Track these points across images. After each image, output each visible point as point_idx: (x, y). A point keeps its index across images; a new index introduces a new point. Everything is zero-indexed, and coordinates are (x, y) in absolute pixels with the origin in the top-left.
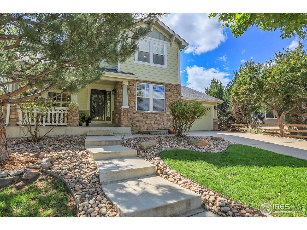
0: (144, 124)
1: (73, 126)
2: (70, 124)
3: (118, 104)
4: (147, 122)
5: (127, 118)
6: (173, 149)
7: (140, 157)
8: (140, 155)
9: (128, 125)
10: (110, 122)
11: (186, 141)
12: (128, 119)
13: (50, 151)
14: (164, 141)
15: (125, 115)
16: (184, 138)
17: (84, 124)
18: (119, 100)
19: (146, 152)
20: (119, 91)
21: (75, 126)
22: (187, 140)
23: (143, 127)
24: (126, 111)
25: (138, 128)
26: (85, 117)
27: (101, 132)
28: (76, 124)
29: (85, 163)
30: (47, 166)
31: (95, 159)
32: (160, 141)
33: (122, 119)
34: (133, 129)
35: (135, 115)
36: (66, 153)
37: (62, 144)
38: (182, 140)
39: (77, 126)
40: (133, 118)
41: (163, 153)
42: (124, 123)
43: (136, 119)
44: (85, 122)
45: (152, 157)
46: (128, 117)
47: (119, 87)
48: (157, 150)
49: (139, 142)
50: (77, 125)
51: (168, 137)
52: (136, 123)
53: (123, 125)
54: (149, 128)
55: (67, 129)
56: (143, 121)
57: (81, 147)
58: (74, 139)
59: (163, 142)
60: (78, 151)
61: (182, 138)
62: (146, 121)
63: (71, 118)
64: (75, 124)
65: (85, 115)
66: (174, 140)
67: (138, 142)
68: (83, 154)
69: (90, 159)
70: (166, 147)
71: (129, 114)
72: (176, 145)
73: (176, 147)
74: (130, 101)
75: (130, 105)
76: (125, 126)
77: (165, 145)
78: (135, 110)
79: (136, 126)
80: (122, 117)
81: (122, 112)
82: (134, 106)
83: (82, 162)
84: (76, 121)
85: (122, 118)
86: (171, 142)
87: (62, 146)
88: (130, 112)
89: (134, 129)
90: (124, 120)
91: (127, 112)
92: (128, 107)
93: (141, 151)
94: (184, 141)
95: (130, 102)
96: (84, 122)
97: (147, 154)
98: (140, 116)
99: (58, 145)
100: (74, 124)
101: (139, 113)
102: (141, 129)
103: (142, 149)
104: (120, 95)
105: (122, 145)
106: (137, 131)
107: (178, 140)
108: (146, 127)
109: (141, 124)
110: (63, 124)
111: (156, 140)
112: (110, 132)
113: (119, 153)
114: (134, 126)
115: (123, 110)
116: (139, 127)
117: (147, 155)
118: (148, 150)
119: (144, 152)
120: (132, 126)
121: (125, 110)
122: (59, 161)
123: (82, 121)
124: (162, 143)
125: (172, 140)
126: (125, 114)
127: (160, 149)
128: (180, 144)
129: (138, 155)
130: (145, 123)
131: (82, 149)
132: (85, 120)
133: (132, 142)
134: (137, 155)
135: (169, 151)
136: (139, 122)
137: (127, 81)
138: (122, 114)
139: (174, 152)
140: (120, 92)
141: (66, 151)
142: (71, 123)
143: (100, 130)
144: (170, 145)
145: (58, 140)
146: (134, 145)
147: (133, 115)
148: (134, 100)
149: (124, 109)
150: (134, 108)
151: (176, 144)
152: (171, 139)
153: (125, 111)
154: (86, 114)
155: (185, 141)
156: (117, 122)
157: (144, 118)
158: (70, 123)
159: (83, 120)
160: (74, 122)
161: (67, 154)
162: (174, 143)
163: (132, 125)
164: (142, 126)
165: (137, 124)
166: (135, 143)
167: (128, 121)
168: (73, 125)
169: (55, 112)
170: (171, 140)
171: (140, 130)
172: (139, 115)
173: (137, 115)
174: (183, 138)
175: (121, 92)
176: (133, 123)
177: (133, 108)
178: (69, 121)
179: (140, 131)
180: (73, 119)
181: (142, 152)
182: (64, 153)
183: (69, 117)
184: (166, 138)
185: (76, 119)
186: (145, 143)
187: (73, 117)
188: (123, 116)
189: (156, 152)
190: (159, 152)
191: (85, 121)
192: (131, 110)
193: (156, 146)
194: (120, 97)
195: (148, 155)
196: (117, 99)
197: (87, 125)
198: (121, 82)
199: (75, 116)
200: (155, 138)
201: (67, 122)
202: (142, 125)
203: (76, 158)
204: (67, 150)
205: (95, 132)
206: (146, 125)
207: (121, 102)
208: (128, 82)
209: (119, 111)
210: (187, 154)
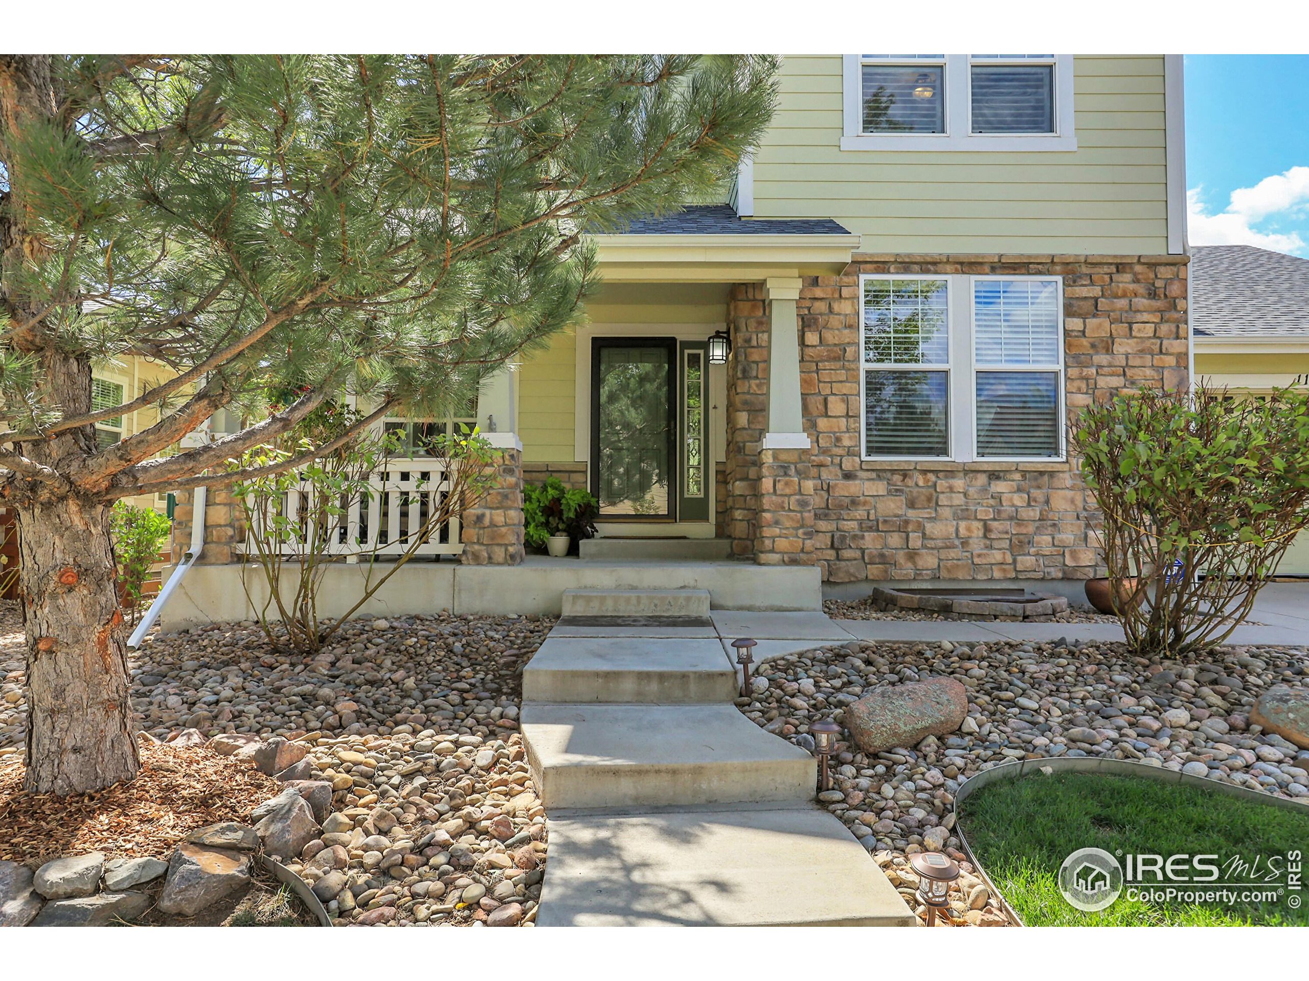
0: (915, 540)
1: (491, 561)
2: (473, 554)
3: (742, 418)
4: (935, 529)
5: (801, 512)
6: (1091, 763)
7: (834, 812)
8: (838, 796)
9: (802, 551)
10: (704, 530)
11: (1216, 700)
12: (806, 515)
13: (341, 726)
14: (1035, 683)
15: (787, 491)
16: (1201, 670)
17: (559, 543)
18: (748, 397)
19: (881, 769)
20: (748, 341)
21: (499, 564)
22: (1224, 689)
23: (910, 565)
24: (793, 467)
25: (874, 571)
26: (563, 501)
27: (639, 598)
28: (503, 549)
29: (487, 833)
30: (288, 836)
31: (550, 805)
32: (999, 689)
33: (767, 515)
34: (841, 577)
35: (853, 488)
36: (412, 747)
37: (410, 683)
38: (1181, 683)
39: (512, 559)
40: (841, 507)
41: (1005, 789)
42: (782, 544)
43: (860, 513)
44: (564, 531)
45: (913, 824)
46: (803, 504)
47: (747, 318)
48: (960, 762)
49: (850, 683)
50: (512, 557)
51: (1072, 653)
52: (863, 537)
53: (772, 551)
54: (949, 571)
55: (457, 578)
56: (907, 522)
57: (496, 711)
58: (483, 649)
59: (1024, 693)
60: (476, 739)
61: (1186, 661)
62: (928, 526)
63: (480, 518)
64: (499, 554)
65: (562, 491)
66: (1117, 678)
67: (844, 685)
68: (495, 764)
69: (524, 801)
70: (1041, 741)
71: (809, 485)
72: (1119, 729)
73: (1115, 742)
74: (821, 398)
75: (822, 423)
76: (786, 559)
77: (1034, 724)
78: (852, 452)
79: (858, 554)
80: (766, 502)
81: (765, 471)
82: (848, 431)
83: (471, 825)
84: (503, 536)
85: (768, 511)
86: (1083, 699)
87: (405, 695)
88: (821, 465)
89: (847, 572)
90: (777, 523)
91: (798, 472)
92: (803, 441)
93: (852, 763)
94: (1192, 701)
95: (821, 407)
96: (558, 530)
97: (888, 790)
98: (889, 492)
99: (393, 683)
100: (496, 549)
101: (880, 473)
102: (895, 573)
103: (856, 748)
104: (757, 363)
105: (739, 705)
106: (867, 590)
107: (1147, 680)
108: (929, 561)
109: (895, 540)
110: (444, 550)
111: (976, 672)
112: (688, 599)
113: (698, 771)
114: (847, 554)
115: (775, 458)
116: (883, 559)
117: (882, 804)
118: (902, 754)
119: (870, 772)
120: (838, 558)
121: (783, 457)
122: (362, 801)
123: (546, 524)
124: (1012, 703)
125: (1099, 680)
126: (787, 484)
127: (989, 753)
128: (1156, 725)
129: (824, 795)
130: (924, 534)
131: (500, 727)
132: (561, 519)
133: (807, 684)
134: (819, 789)
135: (1059, 777)
136: (878, 530)
137: (795, 272)
138: (767, 484)
139: (1095, 793)
140: (754, 343)
141: (415, 732)
142: (479, 543)
143: (633, 588)
144: (1075, 731)
145: (403, 648)
146: (814, 706)
147: (842, 483)
148: (846, 388)
149: (776, 452)
150: (846, 442)
151: (1122, 721)
152: (1088, 669)
153: (784, 469)
154: (567, 486)
155: (1206, 690)
156: (740, 529)
157: (911, 505)
158: (476, 547)
159: (553, 521)
160: (493, 539)
161: (414, 755)
162: (1110, 711)
163: (837, 550)
164: (901, 557)
165: (870, 541)
166: (820, 697)
167: (802, 526)
168: (490, 558)
169: (406, 486)
170: (1091, 680)
171: (885, 580)
172: (880, 488)
173: (867, 484)
174: (1191, 671)
175: (758, 346)
176: (843, 538)
177: (838, 439)
178: (471, 533)
179: (887, 588)
180: (487, 521)
181: (858, 770)
182: (399, 750)
183: (473, 512)
184: (1052, 655)
185: (506, 524)
186: (883, 708)
187: (488, 512)
188: (774, 498)
189: (954, 778)
190: (980, 784)
191: (561, 526)
192: (825, 451)
193: (965, 729)
194: (757, 377)
195: (891, 803)
196: (739, 390)
197: (573, 551)
198: (760, 285)
199: (497, 508)
200: (970, 658)
201: (461, 541)
202: (902, 552)
203: (453, 784)
204: (419, 727)
205: (603, 599)
206: (924, 547)
207: (763, 410)
208: (799, 284)
209: (754, 464)
210: (1199, 828)
